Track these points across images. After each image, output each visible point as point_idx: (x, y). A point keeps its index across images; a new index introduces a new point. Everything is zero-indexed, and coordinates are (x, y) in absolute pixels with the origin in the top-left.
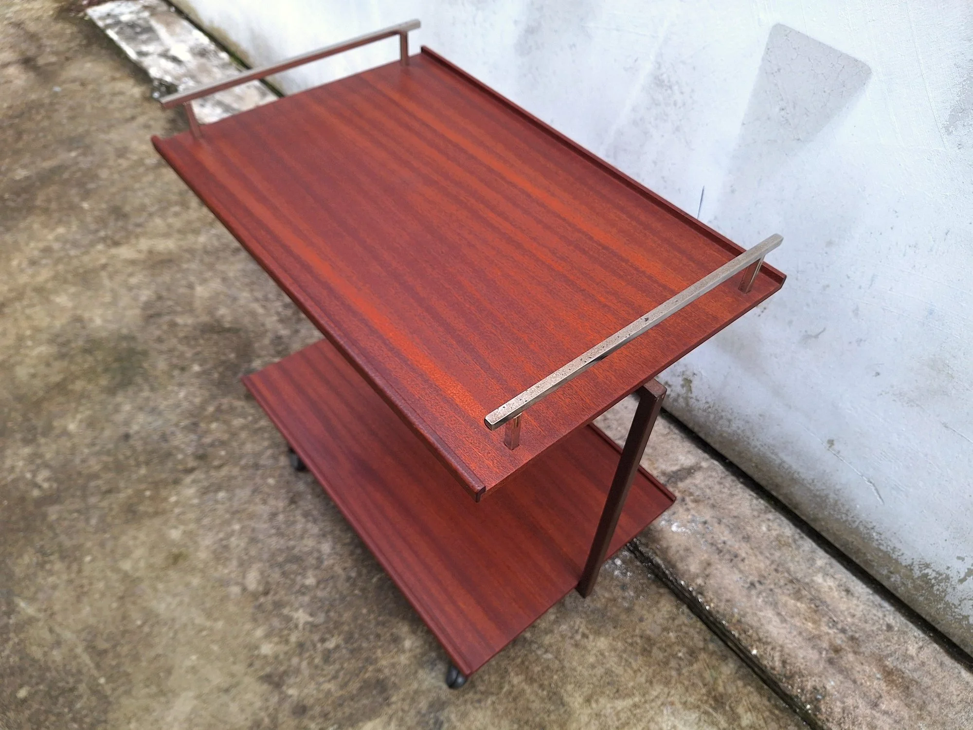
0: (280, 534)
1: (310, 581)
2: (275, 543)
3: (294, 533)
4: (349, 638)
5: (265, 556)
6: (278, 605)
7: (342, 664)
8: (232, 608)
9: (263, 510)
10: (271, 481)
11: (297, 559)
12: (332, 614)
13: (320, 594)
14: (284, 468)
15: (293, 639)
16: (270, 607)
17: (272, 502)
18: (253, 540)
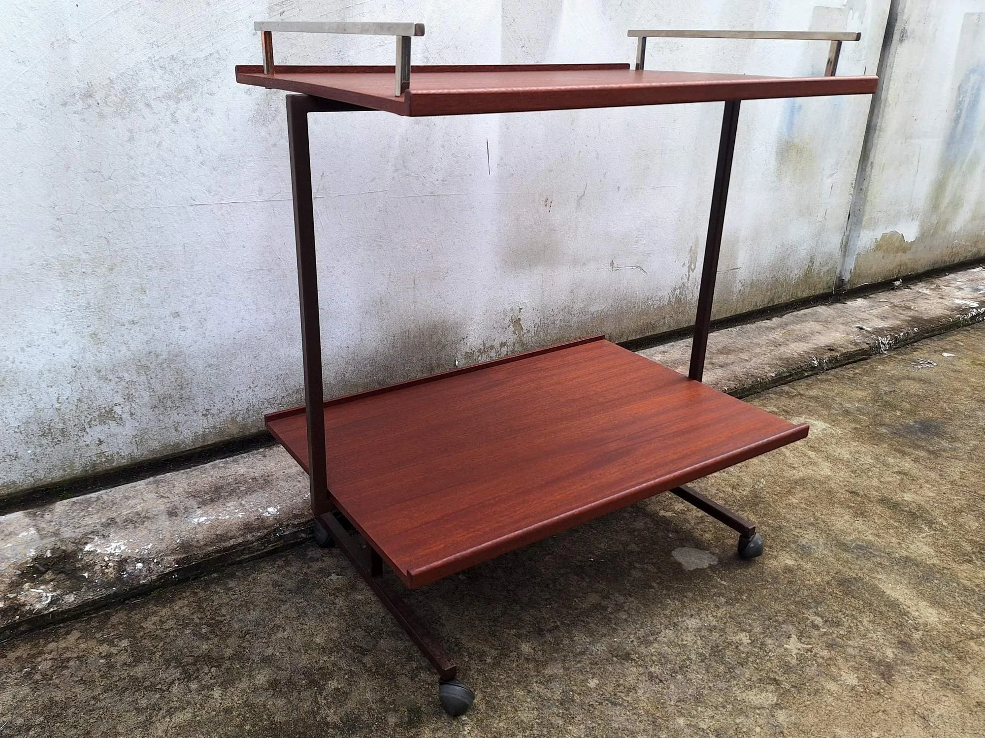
0: (683, 669)
1: (744, 638)
2: (697, 676)
3: (678, 655)
4: (803, 604)
5: (722, 685)
6: (787, 668)
7: (836, 612)
8: (810, 719)
9: (644, 692)
10: (593, 683)
11: (717, 652)
12: (780, 619)
13: (758, 629)
14: (566, 669)
15: (825, 653)
16: (793, 677)
17: (631, 680)
18: (698, 699)
